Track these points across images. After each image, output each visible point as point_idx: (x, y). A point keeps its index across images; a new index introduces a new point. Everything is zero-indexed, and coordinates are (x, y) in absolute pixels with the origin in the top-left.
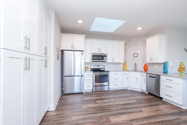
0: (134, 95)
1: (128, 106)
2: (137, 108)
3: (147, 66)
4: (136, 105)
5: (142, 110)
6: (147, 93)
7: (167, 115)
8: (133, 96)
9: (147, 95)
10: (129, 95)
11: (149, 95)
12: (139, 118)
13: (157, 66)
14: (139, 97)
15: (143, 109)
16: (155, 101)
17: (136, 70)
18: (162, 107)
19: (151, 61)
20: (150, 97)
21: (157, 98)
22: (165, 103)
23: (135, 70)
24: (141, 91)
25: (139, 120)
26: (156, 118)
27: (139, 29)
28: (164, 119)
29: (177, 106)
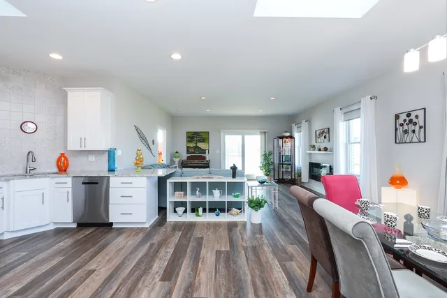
0: (41, 245)
1: (47, 283)
2: (76, 270)
3: (66, 159)
4: (70, 267)
5: (90, 269)
6: (75, 226)
7: (136, 249)
8: (41, 251)
9: (78, 232)
10: (23, 254)
11: (81, 230)
12: (98, 290)
13: (92, 158)
14: (62, 244)
15: (92, 266)
16: (102, 236)
17: (31, 172)
18: (120, 241)
19: (83, 144)
20: (88, 232)
21: (101, 229)
22: (121, 231)
23: (29, 172)
24: (56, 227)
25: (101, 291)
26: (125, 265)
27: (56, 56)
28: (137, 259)
29: (138, 228)
